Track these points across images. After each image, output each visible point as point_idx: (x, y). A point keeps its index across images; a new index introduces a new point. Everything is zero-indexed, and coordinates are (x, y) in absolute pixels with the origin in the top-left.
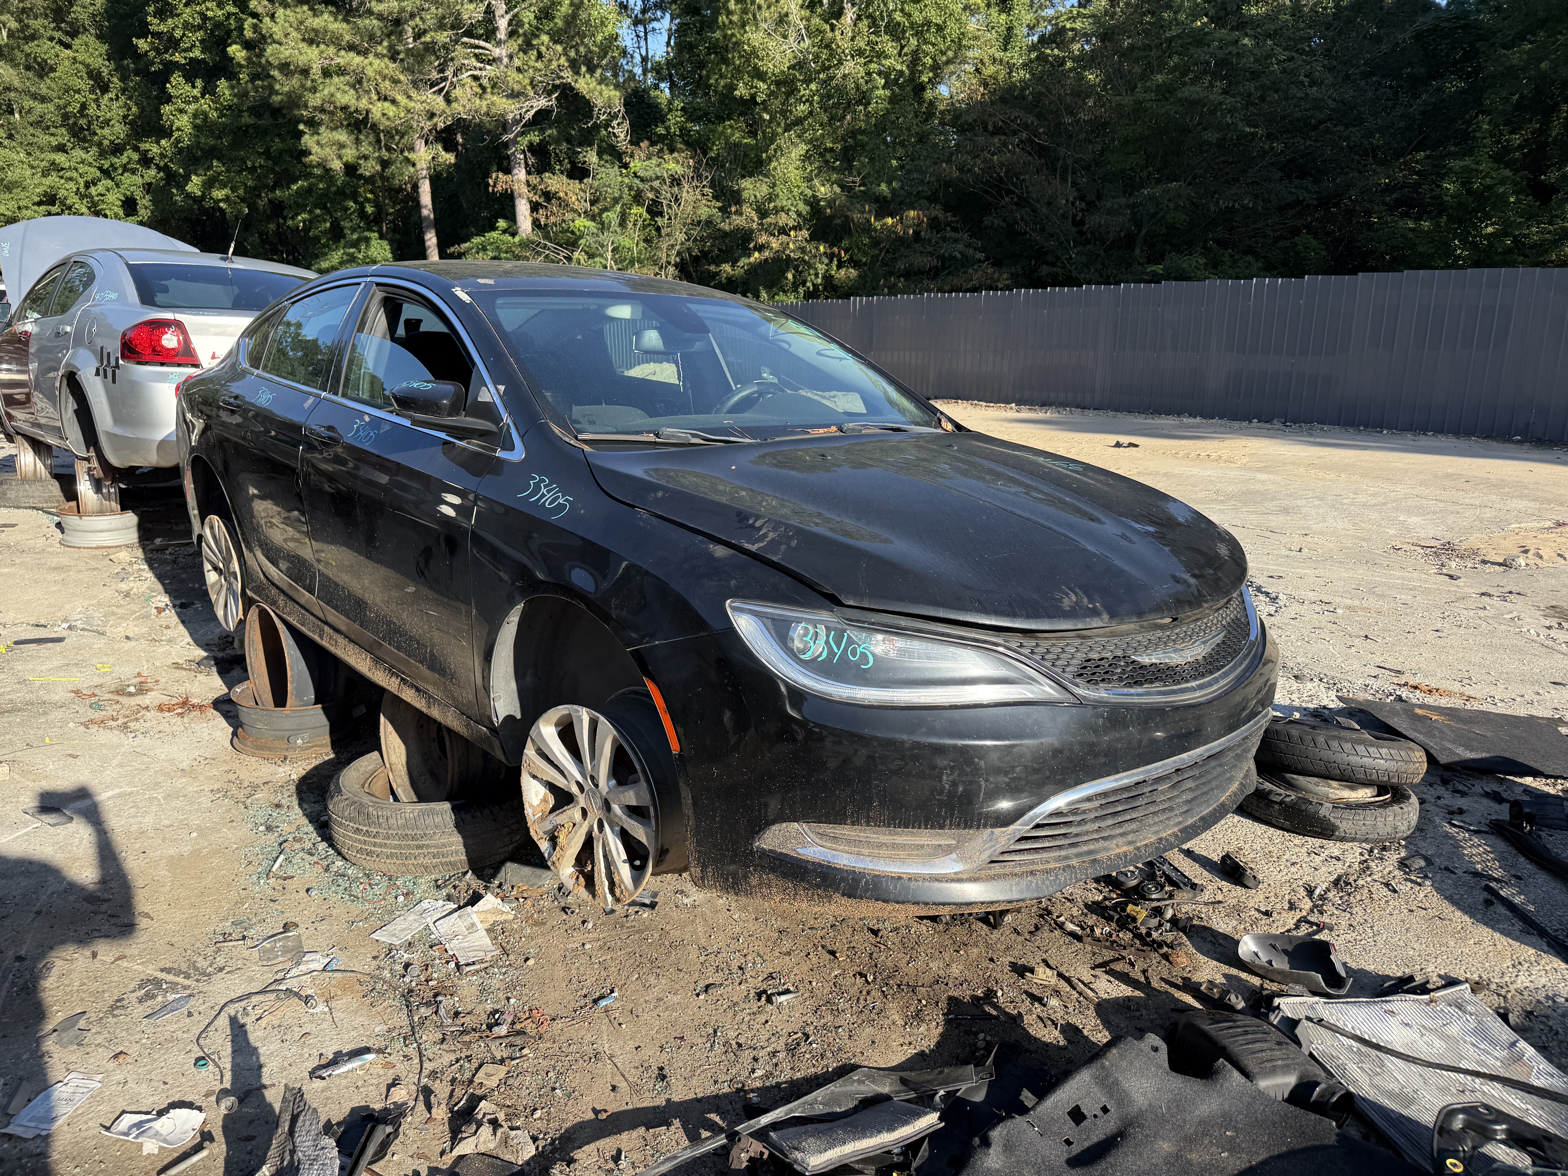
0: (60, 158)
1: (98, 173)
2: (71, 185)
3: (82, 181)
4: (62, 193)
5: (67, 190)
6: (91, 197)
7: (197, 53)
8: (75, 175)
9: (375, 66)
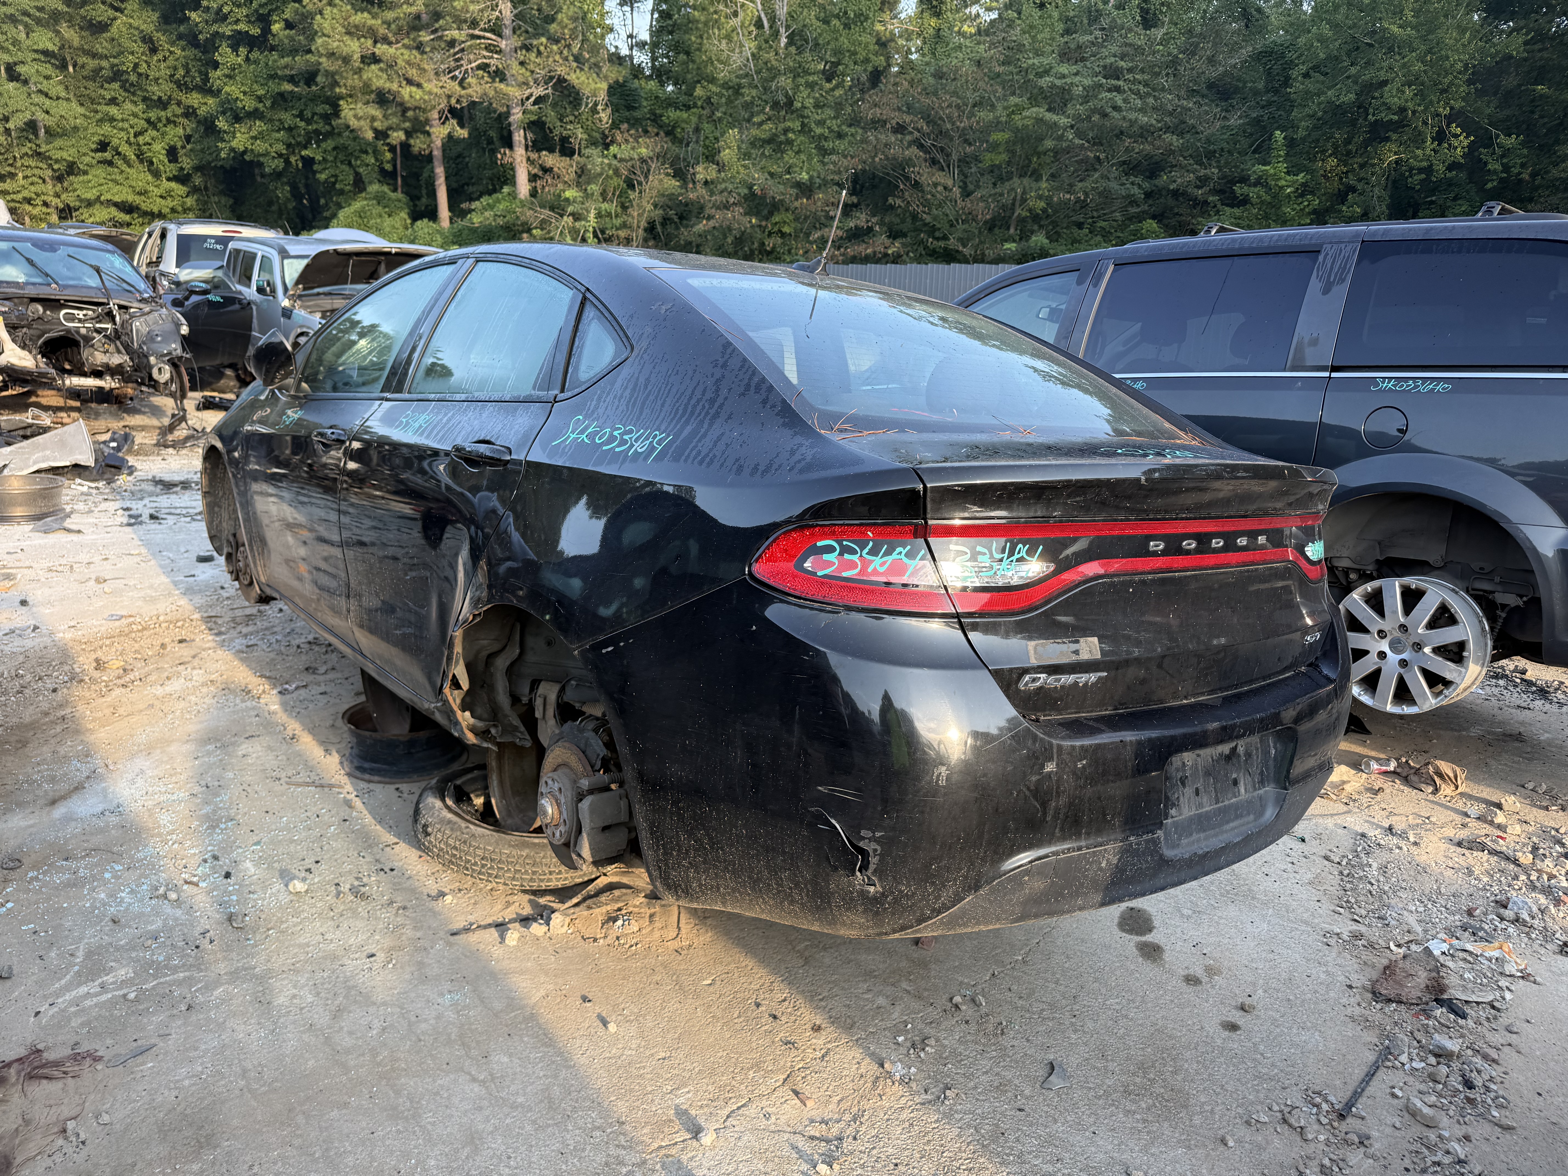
0: (113, 111)
1: (146, 126)
2: (123, 134)
3: (132, 131)
4: (115, 142)
5: (118, 139)
6: (138, 145)
7: (242, 27)
8: (126, 125)
9: (406, 57)
